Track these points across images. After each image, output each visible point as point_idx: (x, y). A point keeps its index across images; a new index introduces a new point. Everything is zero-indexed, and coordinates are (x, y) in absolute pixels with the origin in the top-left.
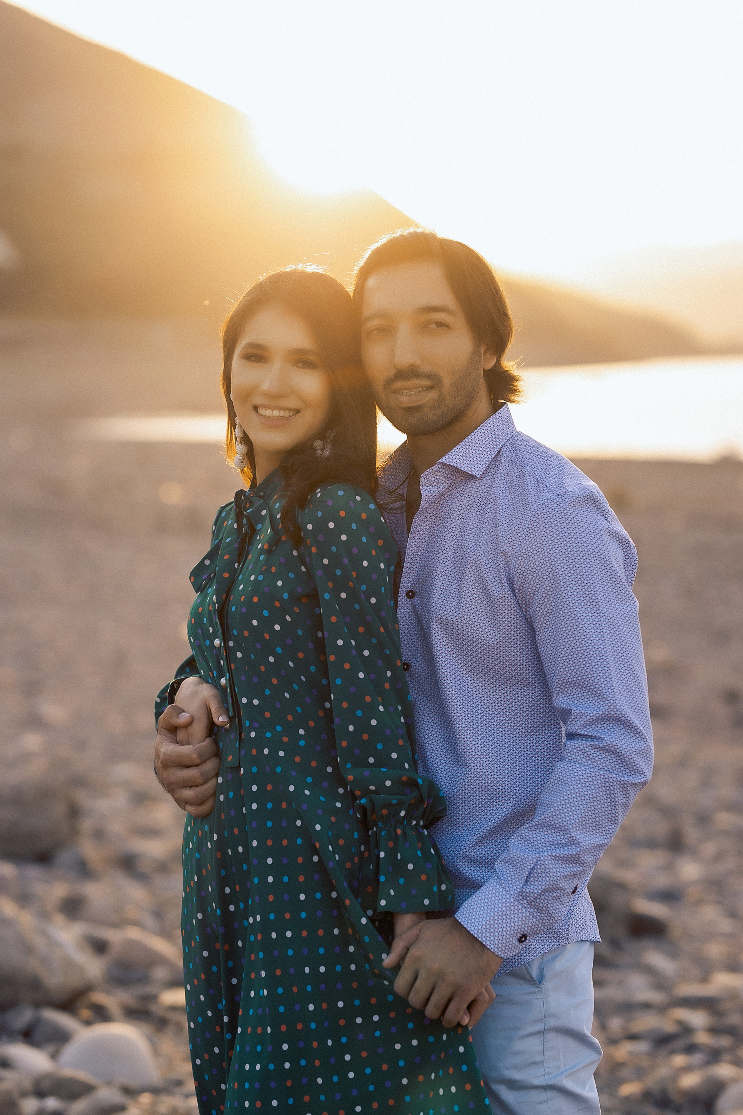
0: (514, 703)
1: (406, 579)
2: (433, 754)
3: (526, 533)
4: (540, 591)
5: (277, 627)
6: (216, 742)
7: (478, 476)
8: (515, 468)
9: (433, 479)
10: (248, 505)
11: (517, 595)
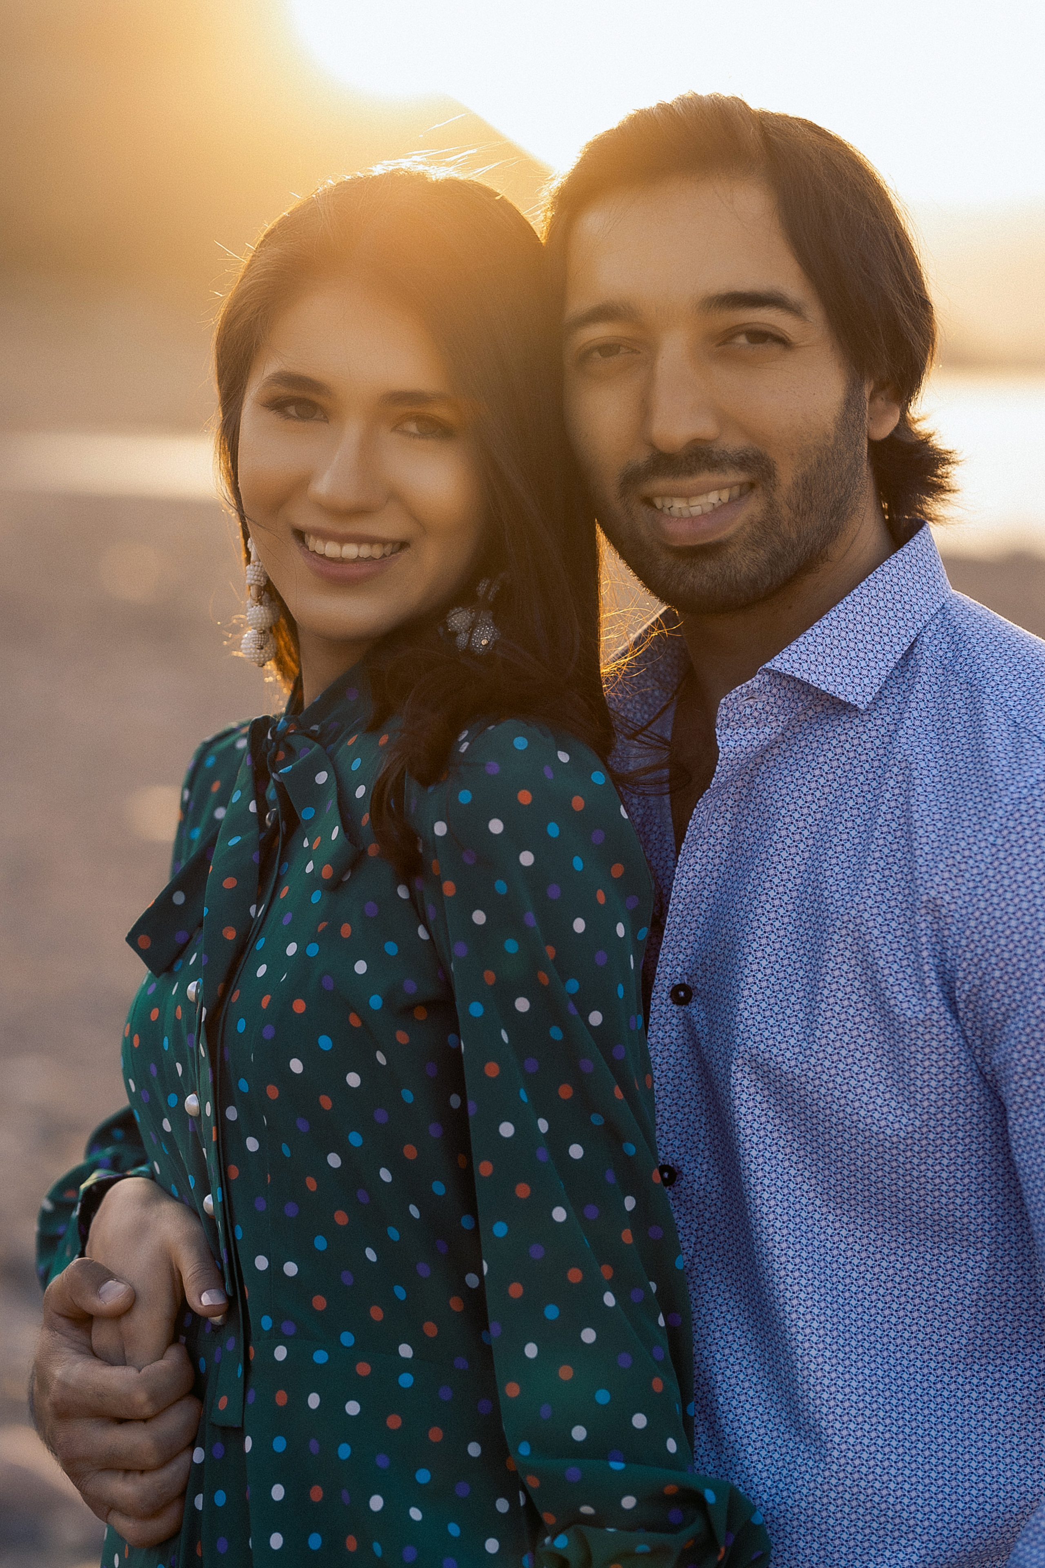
0: (940, 1285)
1: (670, 957)
2: (734, 1403)
3: (989, 860)
4: (1022, 1011)
5: (353, 1080)
6: (192, 1356)
7: (861, 707)
8: (955, 689)
9: (748, 711)
10: (282, 755)
11: (961, 1014)
